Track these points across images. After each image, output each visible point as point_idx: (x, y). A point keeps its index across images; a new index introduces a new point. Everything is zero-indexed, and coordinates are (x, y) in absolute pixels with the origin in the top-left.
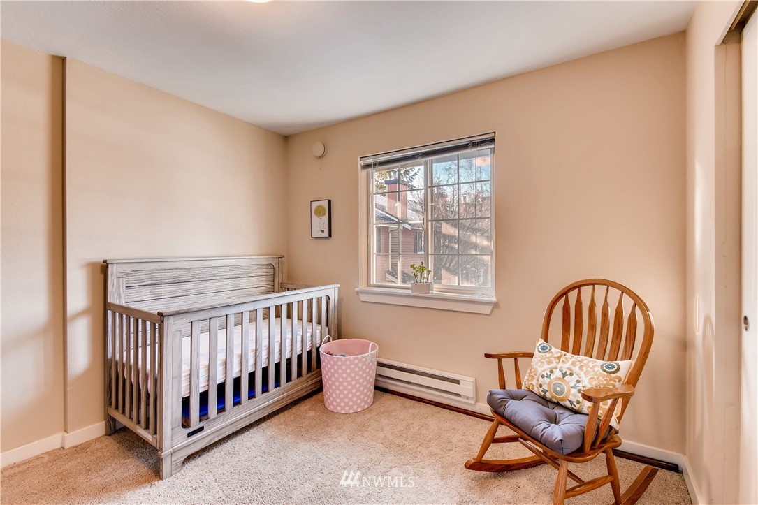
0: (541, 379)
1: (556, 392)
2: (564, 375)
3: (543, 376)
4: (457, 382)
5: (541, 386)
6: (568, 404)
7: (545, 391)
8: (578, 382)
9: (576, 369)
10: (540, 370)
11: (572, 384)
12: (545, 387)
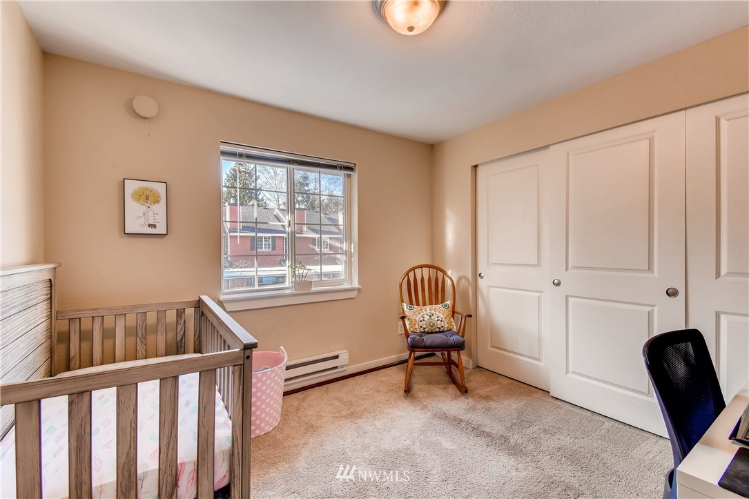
0: (420, 323)
1: (432, 326)
2: (430, 317)
3: (421, 321)
4: (337, 357)
5: (421, 327)
6: (437, 330)
7: (424, 329)
8: (438, 317)
9: (433, 312)
10: (417, 319)
11: (436, 319)
12: (424, 326)
